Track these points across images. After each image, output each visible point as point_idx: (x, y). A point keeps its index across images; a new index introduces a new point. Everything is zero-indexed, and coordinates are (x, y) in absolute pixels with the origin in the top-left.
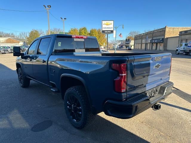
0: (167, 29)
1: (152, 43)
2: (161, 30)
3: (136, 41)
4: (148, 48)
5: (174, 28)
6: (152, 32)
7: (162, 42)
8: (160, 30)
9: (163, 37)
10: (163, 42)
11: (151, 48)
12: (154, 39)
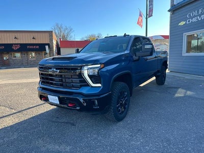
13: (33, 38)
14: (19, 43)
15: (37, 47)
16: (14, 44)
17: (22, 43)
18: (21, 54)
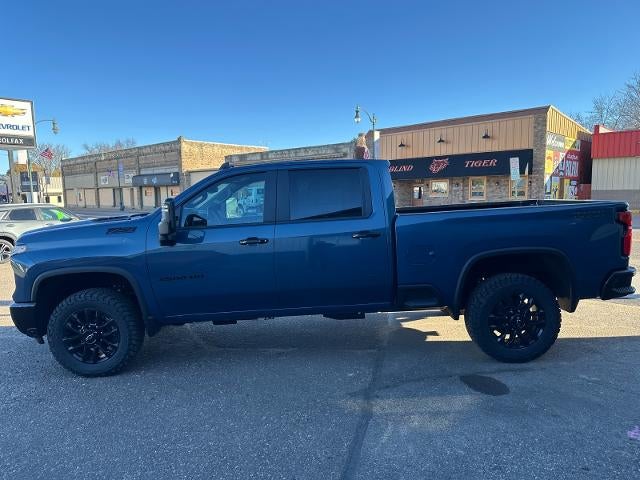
0: (185, 147)
1: (141, 188)
2: (167, 148)
3: (68, 179)
4: (127, 202)
5: (201, 145)
6: (134, 152)
7: (174, 185)
8: (163, 148)
9: (176, 170)
10: (178, 184)
11: (136, 203)
12: (143, 172)
13: (486, 137)
14: (449, 153)
15: (493, 163)
16: (437, 158)
17: (455, 152)
18: (451, 184)
